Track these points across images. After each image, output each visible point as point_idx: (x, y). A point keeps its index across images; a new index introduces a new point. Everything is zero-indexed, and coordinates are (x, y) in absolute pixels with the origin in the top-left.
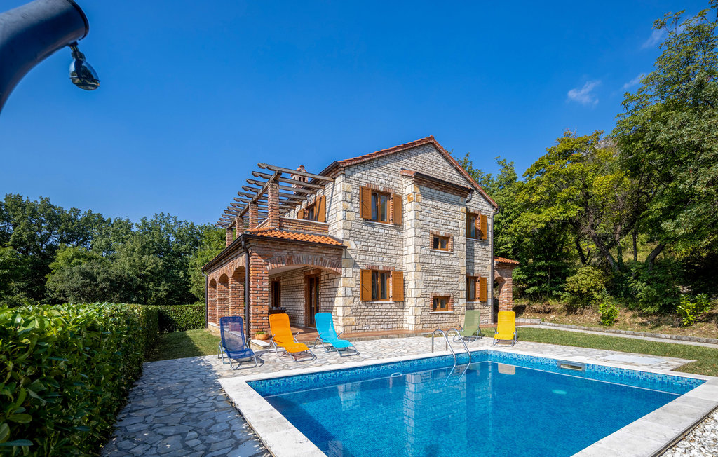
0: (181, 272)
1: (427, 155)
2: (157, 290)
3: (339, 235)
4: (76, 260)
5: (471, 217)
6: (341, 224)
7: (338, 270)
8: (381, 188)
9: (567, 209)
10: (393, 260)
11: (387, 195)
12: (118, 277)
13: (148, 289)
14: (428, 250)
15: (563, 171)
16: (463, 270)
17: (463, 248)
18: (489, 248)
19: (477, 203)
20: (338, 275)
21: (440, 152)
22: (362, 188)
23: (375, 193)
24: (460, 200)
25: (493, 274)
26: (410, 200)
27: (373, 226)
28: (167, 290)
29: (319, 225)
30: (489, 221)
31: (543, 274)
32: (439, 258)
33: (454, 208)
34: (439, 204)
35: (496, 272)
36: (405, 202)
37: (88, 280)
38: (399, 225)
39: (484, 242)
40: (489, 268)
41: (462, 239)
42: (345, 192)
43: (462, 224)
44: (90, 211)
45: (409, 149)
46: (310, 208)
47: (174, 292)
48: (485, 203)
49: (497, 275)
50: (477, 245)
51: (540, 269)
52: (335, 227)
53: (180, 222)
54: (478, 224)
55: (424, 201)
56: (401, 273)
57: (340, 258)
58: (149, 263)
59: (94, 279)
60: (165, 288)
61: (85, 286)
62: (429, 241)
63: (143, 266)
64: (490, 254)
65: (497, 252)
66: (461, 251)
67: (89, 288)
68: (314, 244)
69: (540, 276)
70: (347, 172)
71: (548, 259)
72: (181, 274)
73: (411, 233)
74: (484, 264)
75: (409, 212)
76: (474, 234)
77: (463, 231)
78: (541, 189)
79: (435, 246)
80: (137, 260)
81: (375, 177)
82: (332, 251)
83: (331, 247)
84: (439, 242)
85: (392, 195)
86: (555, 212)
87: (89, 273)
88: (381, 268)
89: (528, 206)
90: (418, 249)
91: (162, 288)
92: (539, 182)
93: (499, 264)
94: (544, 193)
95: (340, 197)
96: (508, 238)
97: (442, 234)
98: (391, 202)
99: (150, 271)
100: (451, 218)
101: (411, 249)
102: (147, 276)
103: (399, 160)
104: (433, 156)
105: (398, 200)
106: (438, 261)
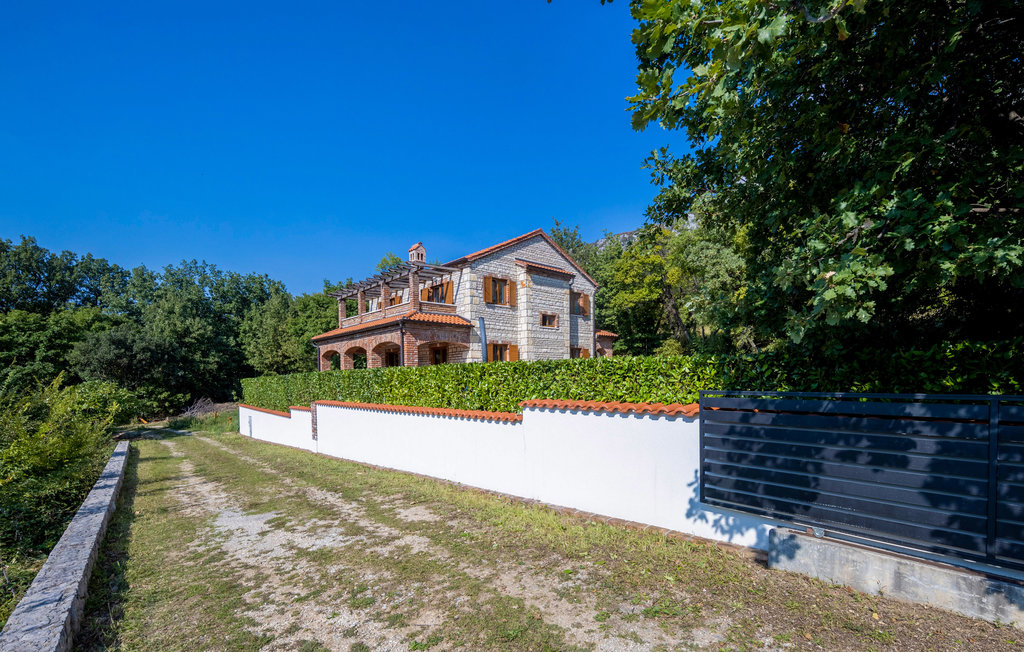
0: (231, 338)
1: (536, 245)
2: (204, 362)
3: (467, 316)
4: (97, 324)
5: (574, 296)
6: (469, 307)
7: (467, 345)
8: (499, 276)
9: (651, 292)
10: (510, 335)
11: (504, 281)
12: (157, 346)
13: (194, 360)
14: (538, 327)
15: (647, 260)
16: (568, 344)
17: (567, 324)
18: (591, 322)
19: (581, 284)
20: (467, 349)
21: (547, 242)
22: (485, 278)
23: (495, 280)
24: (565, 284)
25: (595, 346)
26: (523, 286)
27: (494, 308)
28: (217, 362)
29: (449, 307)
30: (591, 299)
31: (640, 345)
32: (548, 333)
33: (559, 291)
34: (546, 288)
35: (598, 344)
36: (519, 287)
37: (123, 350)
38: (514, 306)
39: (587, 318)
40: (592, 340)
41: (566, 317)
42: (472, 281)
43: (566, 304)
44: (90, 255)
45: (521, 243)
46: (435, 288)
47: (226, 364)
48: (588, 283)
49: (599, 346)
50: (580, 321)
51: (637, 340)
52: (462, 309)
53: (220, 272)
54: (581, 302)
55: (535, 286)
56: (516, 347)
57: (468, 335)
58: (195, 328)
59: (129, 348)
60: (216, 359)
61: (119, 357)
62: (539, 319)
63: (187, 332)
64: (592, 328)
65: (598, 326)
66: (565, 327)
67: (125, 360)
68: (450, 325)
69: (638, 347)
70: (473, 265)
71: (644, 331)
72: (232, 341)
73: (524, 313)
74: (587, 337)
75: (522, 295)
76: (577, 311)
77: (567, 310)
78: (633, 273)
79: (544, 323)
80: (178, 324)
81: (495, 268)
82: (463, 330)
83: (462, 326)
84: (547, 320)
85: (508, 282)
86: (641, 294)
87: (121, 340)
88: (500, 342)
89: (624, 287)
90: (530, 326)
91: (211, 359)
92: (632, 266)
93: (600, 337)
94: (635, 276)
95: (468, 285)
96: (610, 312)
97: (549, 313)
98: (507, 287)
99: (195, 338)
100: (557, 300)
101: (524, 327)
102: (192, 344)
103: (513, 252)
104: (543, 245)
105: (513, 285)
106: (547, 336)
